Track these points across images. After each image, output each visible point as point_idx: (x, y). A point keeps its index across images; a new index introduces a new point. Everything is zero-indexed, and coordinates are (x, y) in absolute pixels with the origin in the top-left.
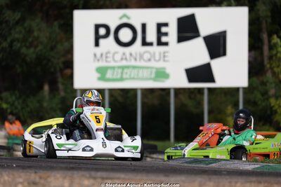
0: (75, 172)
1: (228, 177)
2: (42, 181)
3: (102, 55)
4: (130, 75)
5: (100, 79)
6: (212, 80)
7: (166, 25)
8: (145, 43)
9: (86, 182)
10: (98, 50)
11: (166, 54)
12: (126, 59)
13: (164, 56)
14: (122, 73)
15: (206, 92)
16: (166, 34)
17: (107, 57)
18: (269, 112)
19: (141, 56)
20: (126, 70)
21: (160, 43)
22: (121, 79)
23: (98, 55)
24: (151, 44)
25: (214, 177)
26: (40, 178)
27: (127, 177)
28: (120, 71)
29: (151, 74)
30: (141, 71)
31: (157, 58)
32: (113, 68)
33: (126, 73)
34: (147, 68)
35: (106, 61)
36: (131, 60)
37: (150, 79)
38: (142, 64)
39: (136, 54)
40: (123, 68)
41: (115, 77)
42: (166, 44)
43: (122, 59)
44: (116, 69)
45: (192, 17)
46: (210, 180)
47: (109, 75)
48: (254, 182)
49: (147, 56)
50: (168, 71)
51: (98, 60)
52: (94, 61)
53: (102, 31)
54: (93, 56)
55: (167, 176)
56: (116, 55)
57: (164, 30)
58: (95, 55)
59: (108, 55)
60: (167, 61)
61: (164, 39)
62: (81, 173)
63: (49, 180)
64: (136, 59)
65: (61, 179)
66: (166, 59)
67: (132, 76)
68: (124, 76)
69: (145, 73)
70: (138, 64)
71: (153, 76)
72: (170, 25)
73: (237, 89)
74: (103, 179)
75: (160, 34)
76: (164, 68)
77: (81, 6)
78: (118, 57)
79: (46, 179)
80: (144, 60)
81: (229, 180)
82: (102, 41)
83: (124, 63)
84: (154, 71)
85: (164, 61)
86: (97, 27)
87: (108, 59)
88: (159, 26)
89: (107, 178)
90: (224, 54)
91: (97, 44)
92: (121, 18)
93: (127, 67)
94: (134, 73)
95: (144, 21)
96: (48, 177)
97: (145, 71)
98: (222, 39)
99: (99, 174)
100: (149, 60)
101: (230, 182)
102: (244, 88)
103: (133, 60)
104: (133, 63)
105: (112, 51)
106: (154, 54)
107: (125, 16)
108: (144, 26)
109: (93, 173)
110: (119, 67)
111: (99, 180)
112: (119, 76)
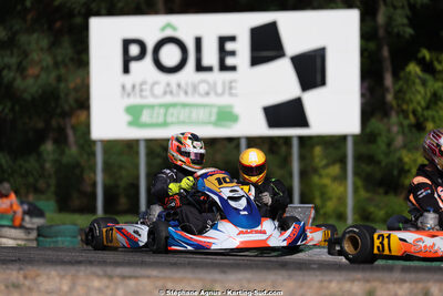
0: (83, 268)
1: (318, 273)
2: (27, 283)
3: (134, 87)
4: (178, 118)
5: (131, 124)
6: (304, 123)
7: (233, 39)
8: (200, 68)
9: (96, 283)
10: (128, 80)
11: (233, 84)
12: (171, 92)
13: (231, 88)
14: (165, 115)
15: (295, 143)
16: (233, 53)
17: (141, 90)
18: (395, 173)
19: (195, 88)
20: (171, 110)
21: (223, 67)
22: (165, 124)
23: (129, 87)
24: (209, 69)
25: (298, 273)
26: (25, 277)
27: (161, 275)
28: (162, 111)
29: (210, 116)
30: (194, 111)
31: (220, 90)
32: (152, 107)
33: (172, 115)
34: (205, 106)
35: (141, 96)
36: (178, 95)
37: (209, 123)
38: (196, 99)
39: (187, 84)
40: (167, 106)
41: (154, 121)
42: (233, 68)
43: (165, 93)
44: (156, 110)
45: (273, 27)
46: (290, 277)
47: (145, 117)
48: (359, 280)
49: (203, 88)
50: (237, 110)
51: (129, 95)
52: (122, 96)
53: (134, 50)
54: (120, 88)
55: (224, 272)
56: (156, 87)
57: (229, 46)
58: (123, 87)
59: (144, 87)
60: (236, 95)
61: (230, 61)
62: (91, 269)
63: (39, 280)
64: (186, 93)
65: (57, 279)
66: (233, 91)
67: (182, 118)
68: (169, 119)
69: (202, 114)
70: (190, 99)
71: (213, 118)
72: (239, 39)
73: (343, 138)
74: (124, 277)
75: (223, 53)
76: (231, 107)
77: (103, 11)
78: (159, 90)
79: (33, 279)
80: (200, 95)
81: (320, 278)
82: (133, 66)
83: (168, 99)
84: (215, 110)
85: (231, 94)
86: (127, 43)
87: (144, 94)
88: (223, 40)
89: (130, 277)
90: (323, 83)
91: (126, 70)
92: (163, 29)
93: (174, 105)
94: (184, 114)
95: (198, 34)
96: (38, 275)
97: (201, 110)
98: (319, 61)
99: (119, 270)
100: (208, 94)
101: (322, 281)
102: (354, 136)
103: (182, 94)
104: (182, 98)
105: (150, 81)
106: (215, 84)
107: (169, 25)
108: (198, 41)
109: (109, 270)
110: (161, 106)
111: (117, 280)
112: (161, 120)
